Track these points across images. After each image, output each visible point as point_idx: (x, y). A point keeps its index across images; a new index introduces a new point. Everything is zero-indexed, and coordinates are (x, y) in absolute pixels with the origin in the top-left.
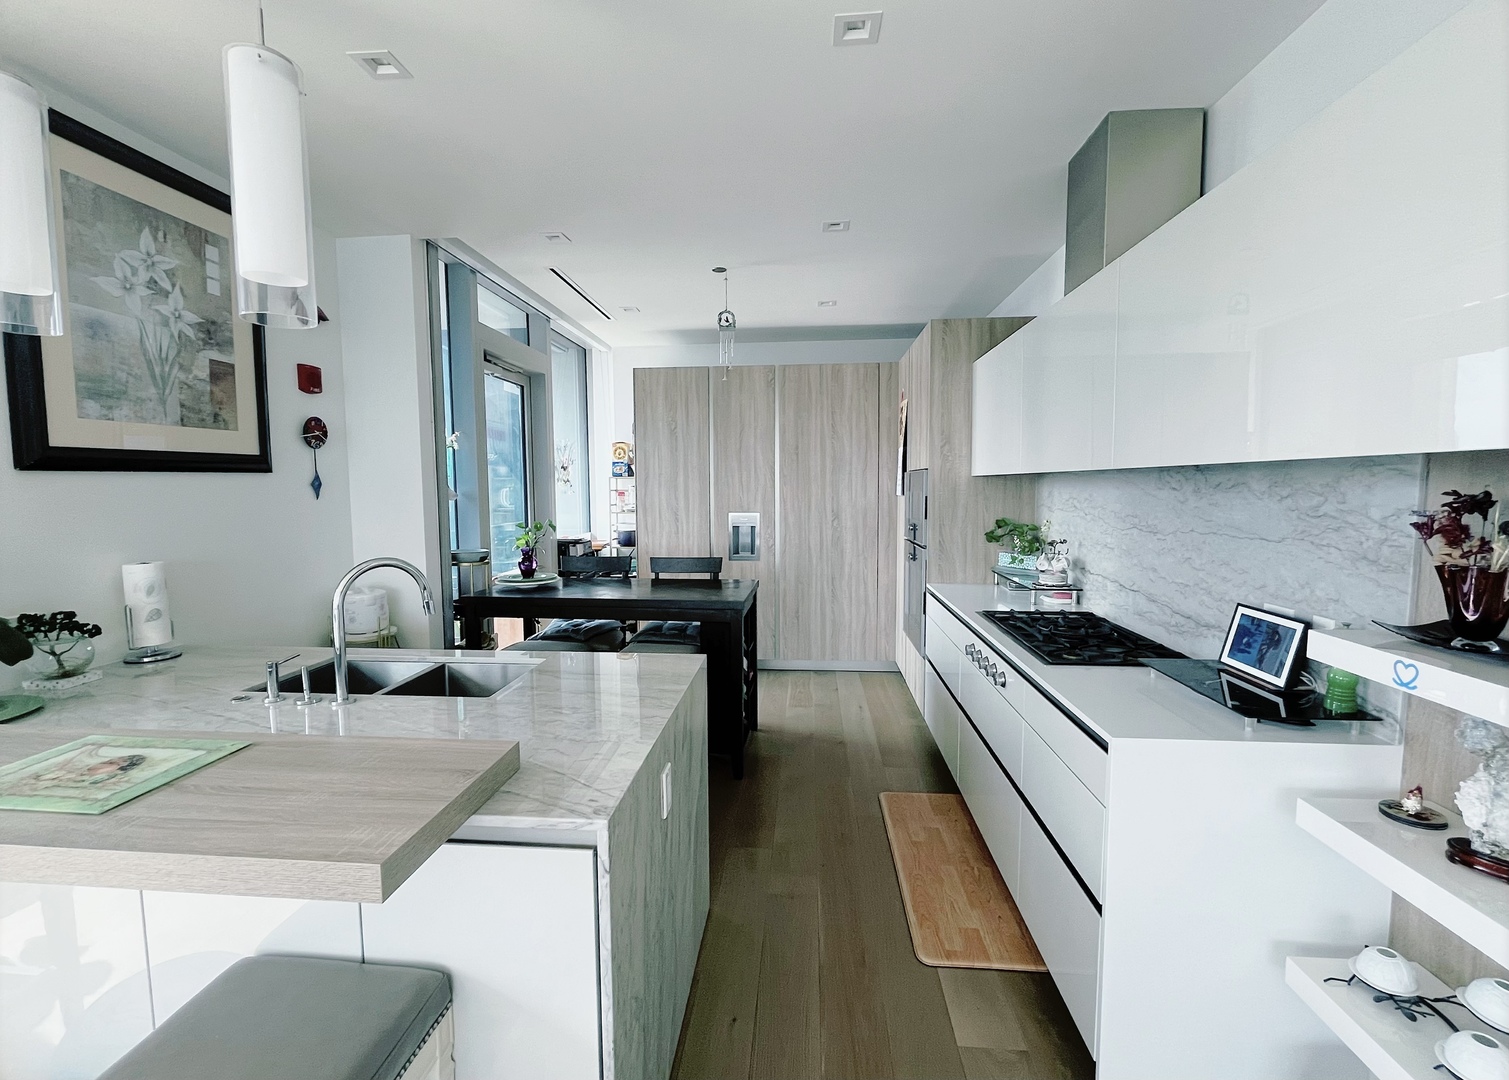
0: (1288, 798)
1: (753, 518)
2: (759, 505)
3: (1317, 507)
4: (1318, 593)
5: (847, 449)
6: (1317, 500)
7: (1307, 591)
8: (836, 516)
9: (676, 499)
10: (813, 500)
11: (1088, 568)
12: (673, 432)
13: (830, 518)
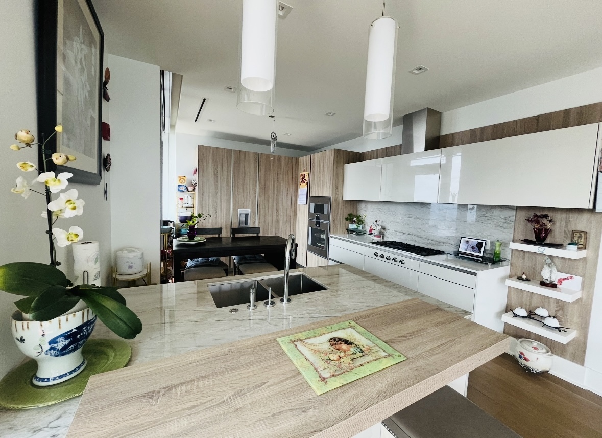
0: (503, 280)
1: (249, 211)
2: (250, 206)
3: (484, 214)
4: (484, 234)
5: (282, 187)
6: (484, 213)
7: (481, 234)
8: (278, 211)
9: (217, 203)
10: (270, 205)
11: (387, 228)
12: (216, 175)
13: (275, 212)
